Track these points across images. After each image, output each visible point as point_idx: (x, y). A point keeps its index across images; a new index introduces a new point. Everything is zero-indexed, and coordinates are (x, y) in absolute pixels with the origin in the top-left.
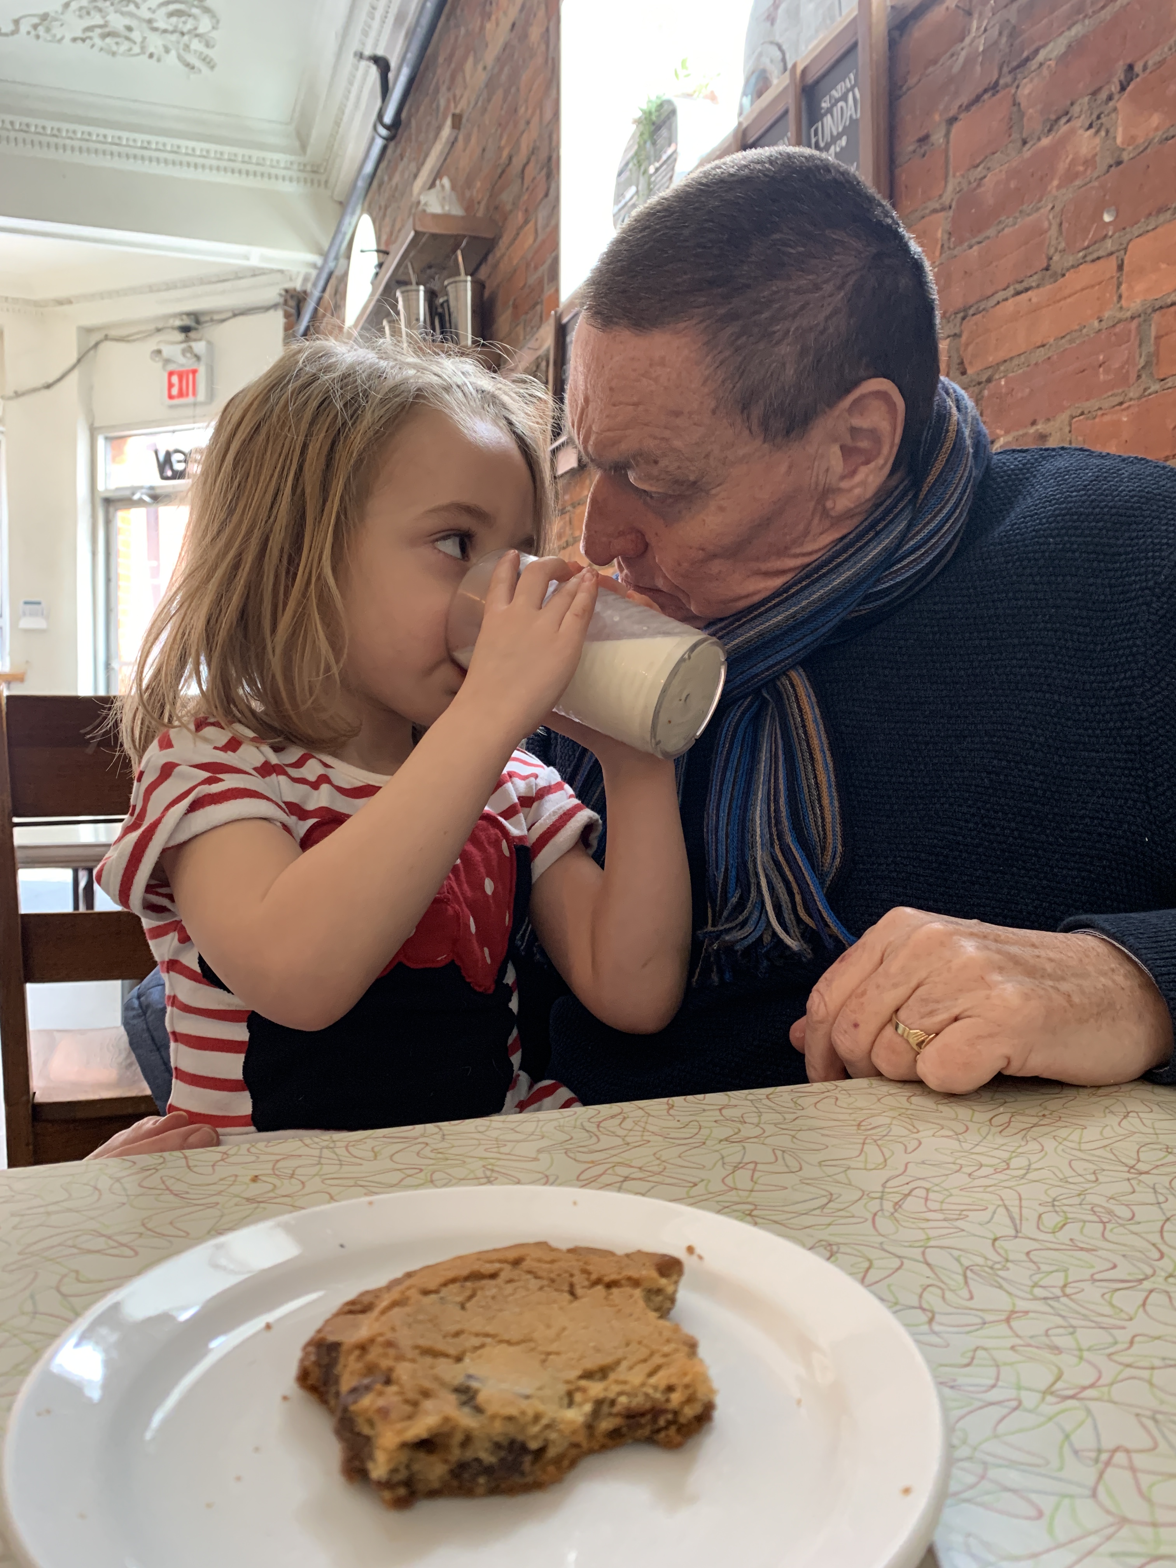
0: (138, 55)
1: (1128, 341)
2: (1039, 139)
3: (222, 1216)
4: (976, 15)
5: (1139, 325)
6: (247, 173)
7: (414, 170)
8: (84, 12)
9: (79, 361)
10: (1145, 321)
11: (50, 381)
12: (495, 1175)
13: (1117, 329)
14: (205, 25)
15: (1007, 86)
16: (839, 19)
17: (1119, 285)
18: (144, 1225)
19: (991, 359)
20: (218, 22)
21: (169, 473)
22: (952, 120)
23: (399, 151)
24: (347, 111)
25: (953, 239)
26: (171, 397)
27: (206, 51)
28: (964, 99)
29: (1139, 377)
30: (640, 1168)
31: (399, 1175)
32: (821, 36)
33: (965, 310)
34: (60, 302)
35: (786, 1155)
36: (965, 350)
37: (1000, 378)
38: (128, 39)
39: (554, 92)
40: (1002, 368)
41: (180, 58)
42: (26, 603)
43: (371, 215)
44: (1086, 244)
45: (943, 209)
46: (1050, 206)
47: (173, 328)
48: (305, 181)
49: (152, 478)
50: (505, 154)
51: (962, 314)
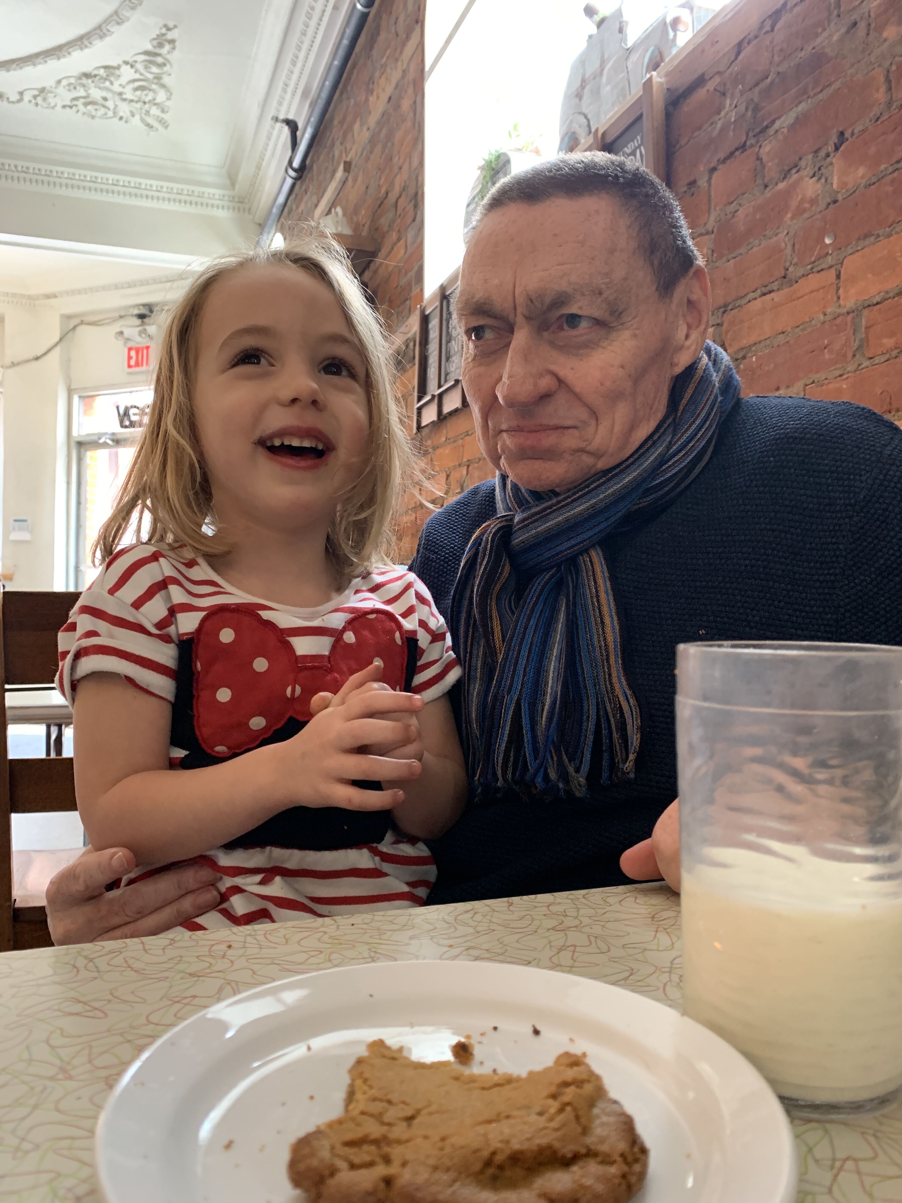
0: (110, 118)
1: (846, 330)
2: (777, 184)
3: (171, 987)
4: (729, 95)
5: (853, 318)
6: (191, 203)
7: (316, 202)
8: (72, 87)
9: (61, 339)
10: (857, 315)
11: (39, 354)
12: (377, 955)
13: (838, 321)
14: (161, 96)
15: (752, 146)
16: (628, 97)
17: (838, 288)
18: (111, 994)
19: (745, 342)
20: (171, 94)
21: (127, 423)
22: (714, 169)
23: (304, 188)
24: (266, 158)
25: (715, 255)
26: (129, 366)
27: (162, 115)
28: (722, 155)
29: (854, 356)
30: (487, 950)
31: (305, 956)
32: (616, 109)
33: (725, 306)
34: (48, 297)
35: (598, 941)
36: (726, 334)
37: (752, 356)
38: (104, 106)
39: (420, 146)
40: (753, 349)
41: (142, 120)
42: (15, 521)
43: (283, 234)
44: (813, 259)
45: (707, 233)
46: (785, 233)
47: (132, 316)
48: (234, 209)
49: (114, 427)
50: (383, 190)
51: (722, 310)
